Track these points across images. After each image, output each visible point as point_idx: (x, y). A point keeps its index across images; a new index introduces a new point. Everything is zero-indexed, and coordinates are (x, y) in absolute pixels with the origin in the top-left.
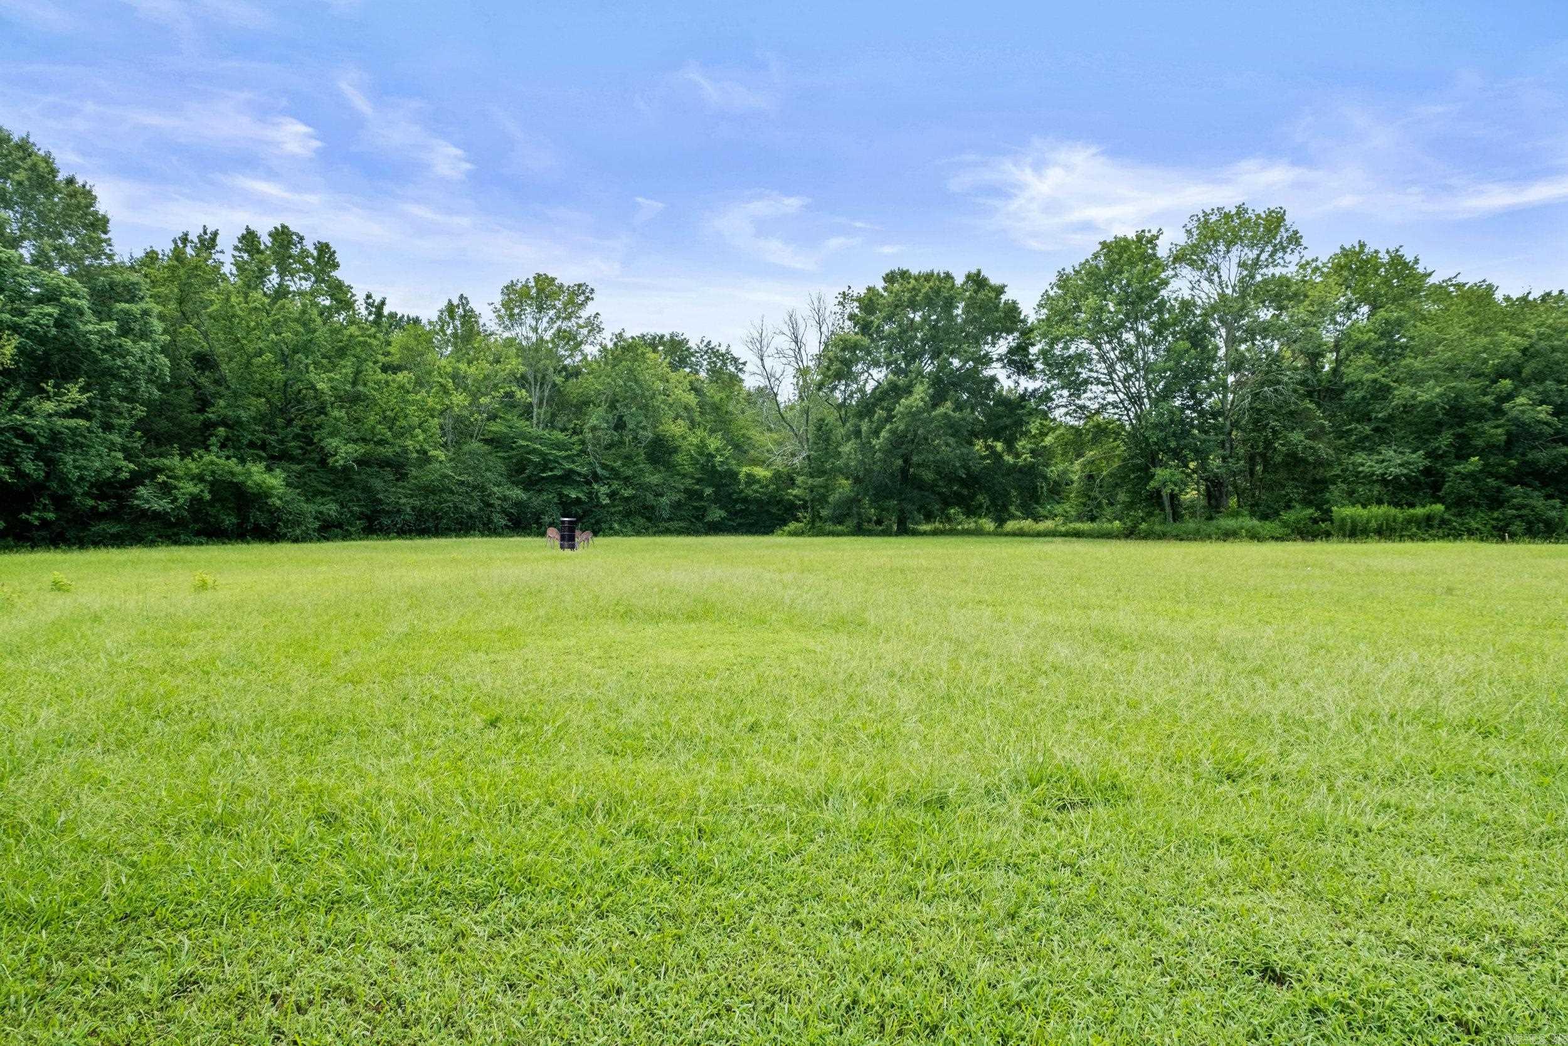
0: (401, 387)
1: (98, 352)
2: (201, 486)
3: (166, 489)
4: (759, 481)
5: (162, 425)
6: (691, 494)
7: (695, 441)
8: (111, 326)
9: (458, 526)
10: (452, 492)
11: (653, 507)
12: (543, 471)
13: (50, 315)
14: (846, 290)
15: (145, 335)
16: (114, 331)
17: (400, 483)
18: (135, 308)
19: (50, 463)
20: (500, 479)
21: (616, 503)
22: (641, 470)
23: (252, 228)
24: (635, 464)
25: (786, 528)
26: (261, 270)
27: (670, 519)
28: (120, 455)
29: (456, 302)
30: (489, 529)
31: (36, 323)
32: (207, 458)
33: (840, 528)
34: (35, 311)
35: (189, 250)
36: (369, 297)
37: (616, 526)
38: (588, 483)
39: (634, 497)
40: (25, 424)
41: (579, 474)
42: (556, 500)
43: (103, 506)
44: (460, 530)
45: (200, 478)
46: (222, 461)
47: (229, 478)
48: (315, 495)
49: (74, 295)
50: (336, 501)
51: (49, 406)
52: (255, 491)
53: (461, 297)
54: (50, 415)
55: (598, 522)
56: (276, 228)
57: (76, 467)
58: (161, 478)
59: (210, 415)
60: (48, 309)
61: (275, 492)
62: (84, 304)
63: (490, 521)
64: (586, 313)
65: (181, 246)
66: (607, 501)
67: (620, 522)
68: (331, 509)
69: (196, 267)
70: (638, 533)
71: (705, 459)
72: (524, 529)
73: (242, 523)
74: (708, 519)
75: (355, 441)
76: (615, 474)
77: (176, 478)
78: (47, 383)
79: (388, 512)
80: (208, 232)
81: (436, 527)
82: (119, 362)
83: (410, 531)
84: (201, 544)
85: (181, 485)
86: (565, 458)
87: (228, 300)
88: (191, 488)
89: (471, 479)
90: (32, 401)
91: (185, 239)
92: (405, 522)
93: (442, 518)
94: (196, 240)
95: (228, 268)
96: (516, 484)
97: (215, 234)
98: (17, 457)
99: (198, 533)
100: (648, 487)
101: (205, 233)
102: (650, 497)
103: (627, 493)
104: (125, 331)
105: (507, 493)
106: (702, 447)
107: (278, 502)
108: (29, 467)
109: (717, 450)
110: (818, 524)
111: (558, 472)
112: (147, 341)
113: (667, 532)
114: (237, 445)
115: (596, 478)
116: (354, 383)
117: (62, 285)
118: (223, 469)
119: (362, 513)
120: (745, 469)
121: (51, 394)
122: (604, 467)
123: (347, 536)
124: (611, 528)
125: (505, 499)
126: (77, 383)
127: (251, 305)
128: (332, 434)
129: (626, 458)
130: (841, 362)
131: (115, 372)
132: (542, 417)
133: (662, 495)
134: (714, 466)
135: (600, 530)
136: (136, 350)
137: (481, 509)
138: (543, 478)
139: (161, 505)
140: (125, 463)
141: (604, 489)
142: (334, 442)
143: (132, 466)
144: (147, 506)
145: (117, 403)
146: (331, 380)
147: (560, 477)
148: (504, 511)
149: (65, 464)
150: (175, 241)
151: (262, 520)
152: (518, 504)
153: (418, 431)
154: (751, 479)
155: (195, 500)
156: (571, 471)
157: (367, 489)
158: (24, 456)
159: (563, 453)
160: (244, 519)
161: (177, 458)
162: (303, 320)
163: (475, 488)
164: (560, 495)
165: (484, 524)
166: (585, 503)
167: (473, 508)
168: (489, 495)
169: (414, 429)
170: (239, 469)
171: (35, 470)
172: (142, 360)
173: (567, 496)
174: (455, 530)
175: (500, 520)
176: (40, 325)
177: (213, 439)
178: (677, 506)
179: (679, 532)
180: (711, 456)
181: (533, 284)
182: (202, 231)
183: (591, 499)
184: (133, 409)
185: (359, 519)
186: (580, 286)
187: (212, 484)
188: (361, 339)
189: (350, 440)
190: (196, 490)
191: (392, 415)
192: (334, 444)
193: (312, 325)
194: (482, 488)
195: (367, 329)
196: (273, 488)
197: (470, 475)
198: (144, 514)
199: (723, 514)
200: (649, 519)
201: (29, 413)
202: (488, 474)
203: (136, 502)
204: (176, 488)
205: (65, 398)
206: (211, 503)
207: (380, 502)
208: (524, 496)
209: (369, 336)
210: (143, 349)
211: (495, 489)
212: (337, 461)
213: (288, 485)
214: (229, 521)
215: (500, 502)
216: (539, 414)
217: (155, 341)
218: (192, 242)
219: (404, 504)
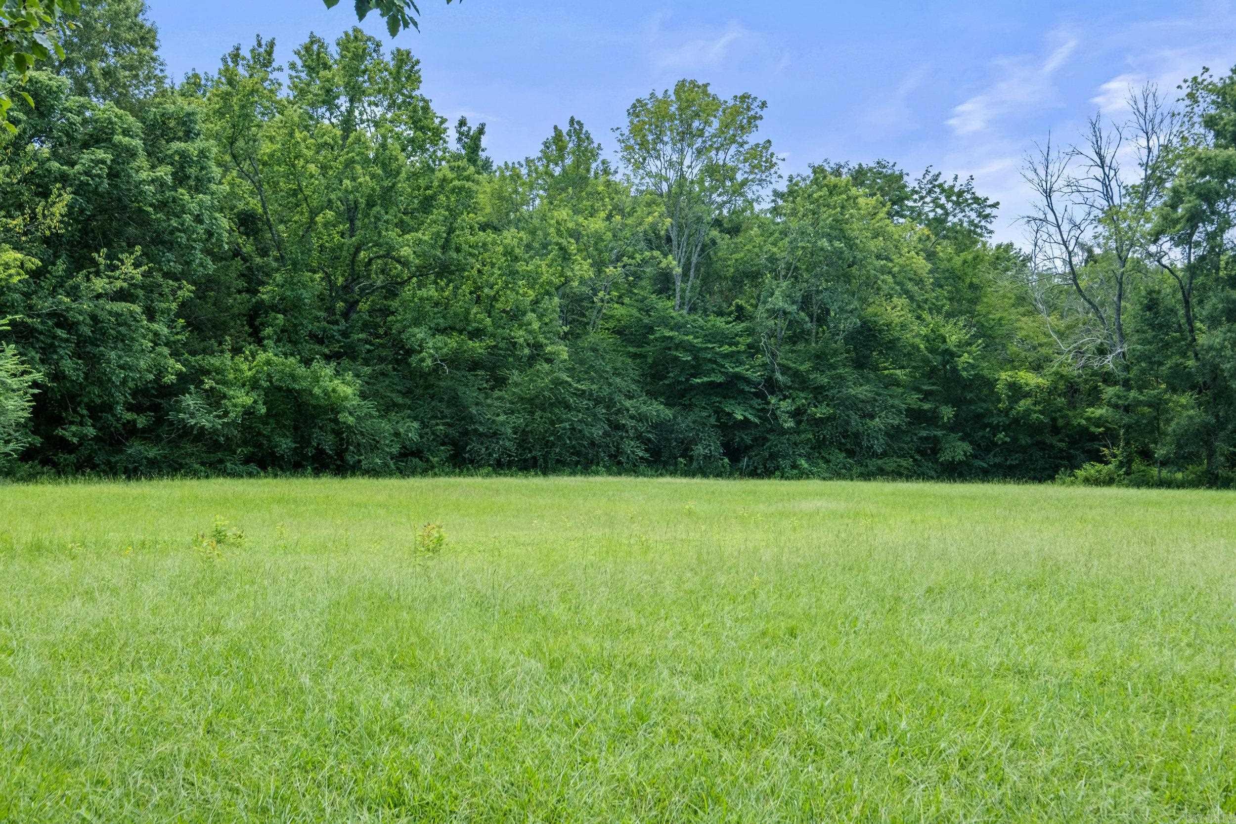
0: (508, 252)
1: (150, 209)
2: (254, 395)
3: (214, 399)
4: (1027, 395)
5: (206, 311)
6: (916, 416)
7: (924, 331)
8: (164, 172)
9: (575, 458)
10: (568, 407)
11: (857, 435)
12: (695, 376)
13: (103, 162)
14: (1198, 72)
15: (200, 185)
16: (169, 179)
17: (497, 393)
18: (192, 148)
19: (93, 361)
20: (634, 387)
21: (803, 426)
22: (841, 378)
23: (318, 34)
24: (833, 367)
25: (1079, 473)
26: (328, 91)
27: (884, 454)
28: (166, 351)
29: (565, 128)
30: (619, 463)
31: (87, 173)
32: (262, 357)
33: (1179, 476)
34: (86, 157)
35: (242, 71)
36: (462, 123)
37: (803, 463)
38: (759, 395)
39: (830, 418)
40: (68, 309)
41: (747, 381)
42: (713, 420)
43: (141, 421)
44: (577, 463)
45: (254, 385)
46: (282, 359)
47: (289, 383)
48: (387, 410)
49: (126, 132)
50: (415, 419)
51: (100, 284)
52: (323, 402)
53: (572, 121)
54: (99, 296)
55: (773, 456)
56: (346, 33)
57: (121, 367)
58: (208, 383)
59: (264, 297)
60: (100, 154)
61: (347, 404)
62: (137, 143)
63: (619, 451)
64: (753, 138)
65: (231, 65)
66: (790, 424)
67: (808, 458)
68: (411, 429)
69: (252, 92)
70: (837, 475)
71: (939, 358)
72: (665, 464)
73: (302, 448)
74: (943, 458)
75: (443, 331)
76: (801, 381)
77: (225, 383)
78: (98, 253)
79: (481, 435)
80: (263, 42)
81: (545, 457)
82: (174, 223)
83: (510, 465)
84: (250, 475)
85: (231, 393)
86: (725, 356)
87: (291, 134)
88: (243, 398)
89: (594, 387)
90: (80, 278)
91: (236, 56)
92: (506, 451)
93: (553, 444)
94: (248, 56)
95: (285, 93)
96: (653, 395)
97: (272, 44)
98: (56, 352)
99: (247, 461)
100: (853, 404)
101: (260, 45)
102: (855, 419)
103: (820, 411)
104: (180, 178)
105: (644, 408)
106: (935, 340)
107: (351, 420)
108: (68, 366)
109: (960, 345)
110: (1137, 465)
111: (720, 379)
112: (205, 194)
113: (881, 473)
114: (294, 337)
115: (771, 385)
116: (445, 248)
117: (115, 119)
118: (282, 371)
119: (446, 435)
120: (1005, 376)
121: (102, 267)
122: (785, 369)
123: (427, 470)
124: (794, 466)
125: (641, 418)
126: (132, 253)
127: (320, 141)
128: (416, 322)
129: (818, 357)
130: (1200, 196)
131: (167, 237)
132: (688, 294)
133: (872, 417)
134: (954, 370)
135: (777, 468)
136: (193, 207)
137: (606, 434)
138: (693, 387)
139: (206, 421)
140: (171, 361)
141: (786, 405)
142: (420, 333)
143: (179, 366)
144: (193, 422)
145: (160, 280)
146: (419, 242)
147: (720, 385)
148: (639, 437)
149: (109, 362)
150: (224, 60)
151: (328, 444)
152: (659, 426)
153: (531, 316)
154: (1017, 391)
155: (249, 412)
156: (738, 377)
157: (454, 401)
158: (62, 352)
159: (726, 349)
160: (303, 440)
161: (228, 355)
162: (384, 161)
163: (598, 401)
164: (718, 412)
165: (610, 456)
166: (756, 425)
167: (597, 432)
168: (619, 411)
169: (524, 313)
170: (302, 370)
171: (75, 370)
172: (198, 219)
173: (729, 415)
174: (568, 465)
175: (633, 449)
176: (92, 177)
177: (268, 331)
178: (894, 434)
179: (897, 475)
180: (949, 355)
181: (673, 98)
182: (255, 44)
183: (764, 419)
184: (180, 288)
185: (443, 444)
186: (744, 98)
187: (267, 392)
188: (456, 183)
189: (438, 330)
190: (249, 401)
191: (492, 293)
192: (420, 336)
193: (394, 166)
194: (609, 404)
195: (464, 169)
196: (346, 398)
197: (593, 383)
198: (187, 433)
199: (967, 447)
200: (851, 453)
201: (74, 293)
202: (618, 380)
203: (181, 415)
204: (225, 396)
205: (118, 273)
206: (264, 420)
207: (471, 419)
208: (668, 413)
209: (468, 178)
210: (201, 204)
211: (628, 403)
212: (423, 360)
213: (363, 396)
214: (285, 444)
215: (633, 423)
216: (683, 291)
217: (213, 194)
218: (244, 59)
219: (503, 424)
